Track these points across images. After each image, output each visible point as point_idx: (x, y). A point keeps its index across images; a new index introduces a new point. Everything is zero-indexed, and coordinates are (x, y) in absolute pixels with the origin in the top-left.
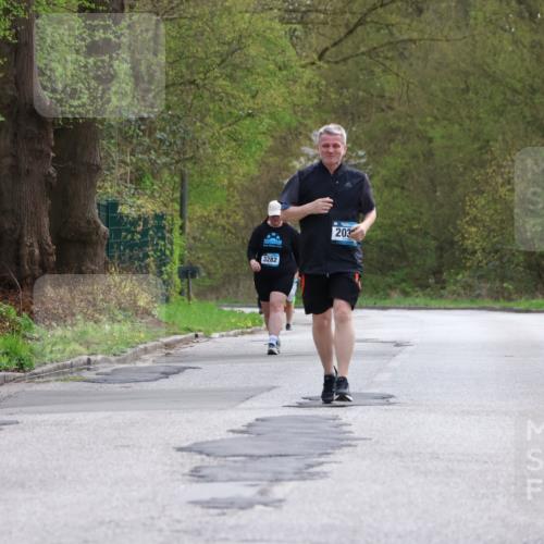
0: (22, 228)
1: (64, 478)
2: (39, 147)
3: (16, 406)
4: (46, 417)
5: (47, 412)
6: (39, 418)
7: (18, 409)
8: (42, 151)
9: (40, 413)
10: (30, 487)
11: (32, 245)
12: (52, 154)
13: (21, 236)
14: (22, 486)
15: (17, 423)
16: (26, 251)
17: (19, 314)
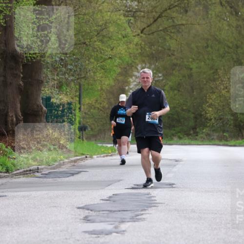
0: (8, 109)
1: (27, 221)
2: (15, 72)
3: (5, 189)
4: (19, 193)
5: (18, 191)
6: (16, 194)
8: (17, 74)
9: (16, 192)
10: (12, 225)
11: (12, 116)
12: (21, 75)
13: (8, 112)
14: (8, 225)
15: (6, 196)
16: (10, 119)
17: (7, 147)
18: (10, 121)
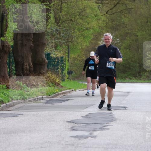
0: (24, 61)
1: (36, 129)
2: (28, 38)
3: (22, 110)
4: (31, 113)
5: (30, 112)
6: (29, 113)
7: (23, 111)
8: (29, 39)
9: (29, 112)
10: (26, 132)
11: (27, 65)
12: (32, 40)
13: (24, 63)
14: (24, 132)
15: (23, 114)
16: (25, 67)
18: (25, 68)
